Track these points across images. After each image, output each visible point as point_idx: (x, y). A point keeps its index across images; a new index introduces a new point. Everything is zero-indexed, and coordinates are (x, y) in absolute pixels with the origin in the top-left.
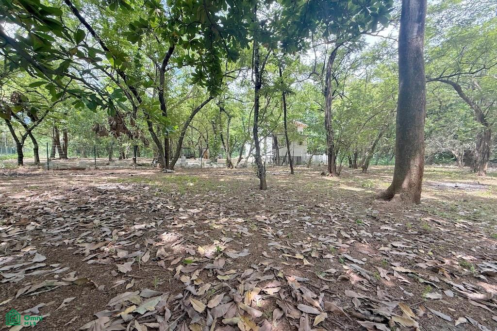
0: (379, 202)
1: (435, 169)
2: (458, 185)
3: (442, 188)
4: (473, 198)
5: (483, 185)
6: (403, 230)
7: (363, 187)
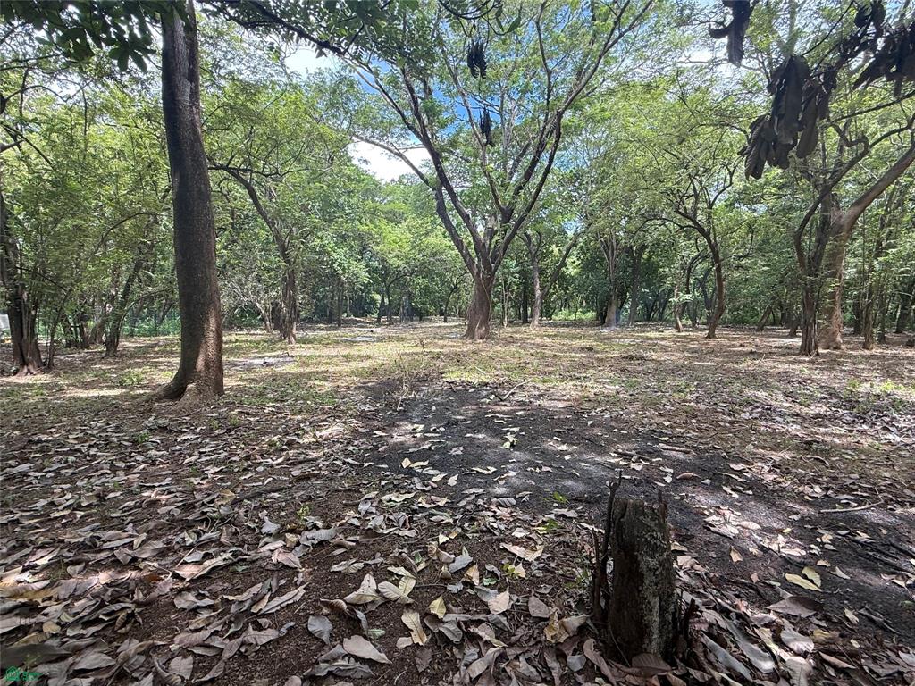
0: (164, 404)
2: (267, 360)
3: (249, 368)
5: (292, 356)
7: (121, 385)
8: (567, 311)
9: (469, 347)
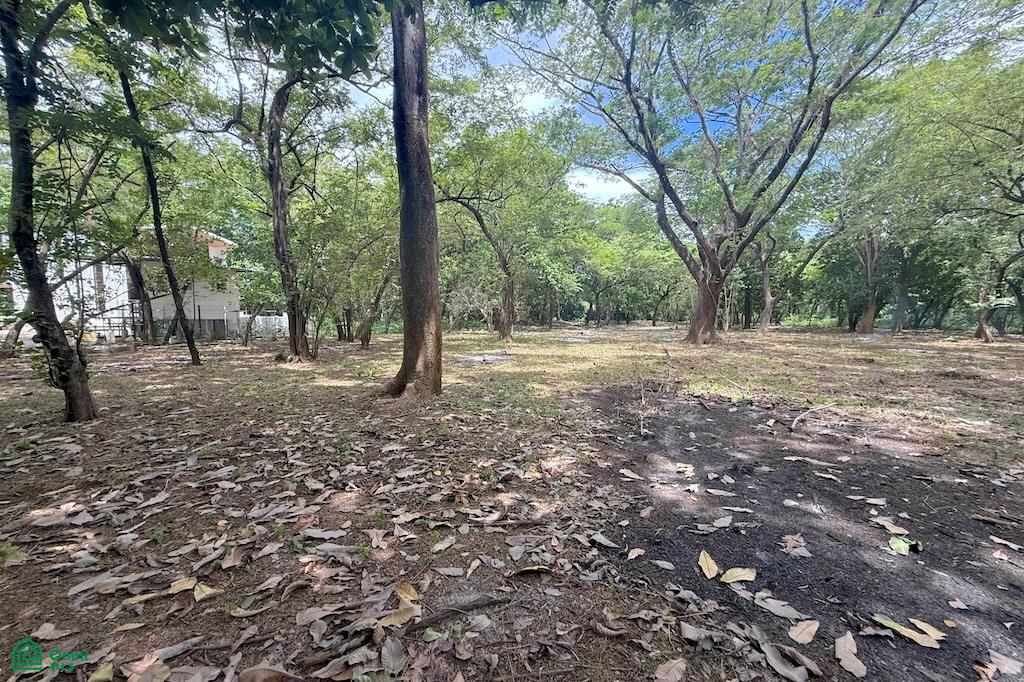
0: (385, 401)
1: (464, 336)
2: (487, 358)
3: (469, 365)
4: (500, 374)
5: (509, 355)
6: (415, 447)
7: (359, 377)
8: (797, 317)
9: (695, 352)
